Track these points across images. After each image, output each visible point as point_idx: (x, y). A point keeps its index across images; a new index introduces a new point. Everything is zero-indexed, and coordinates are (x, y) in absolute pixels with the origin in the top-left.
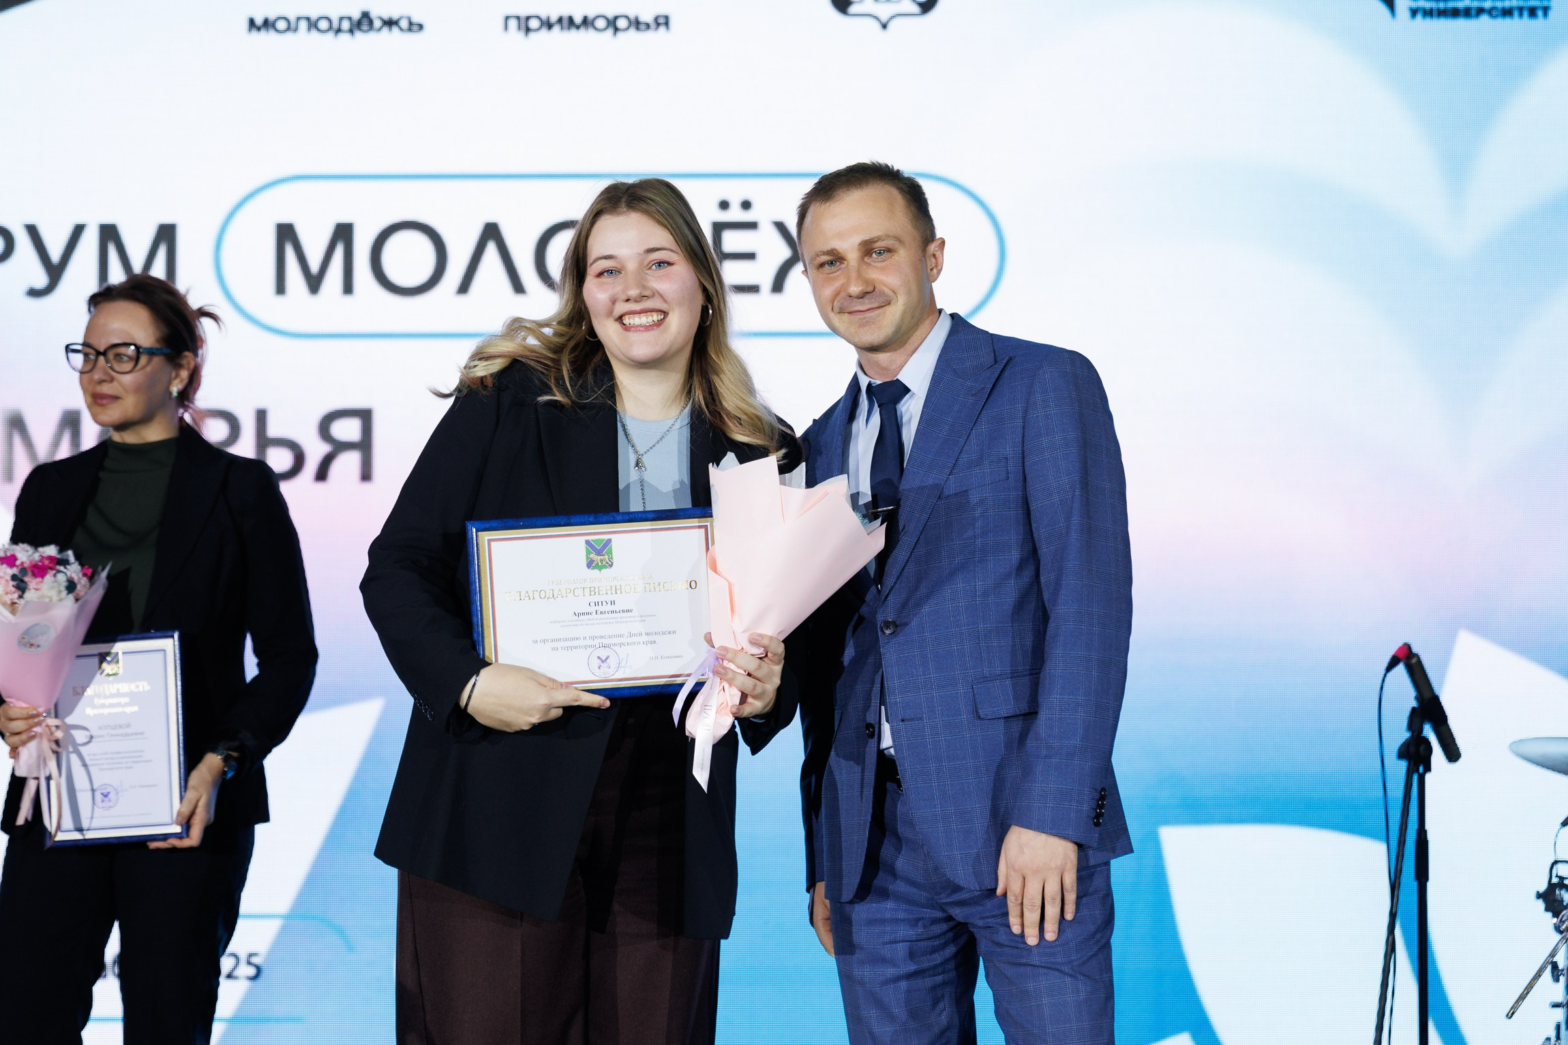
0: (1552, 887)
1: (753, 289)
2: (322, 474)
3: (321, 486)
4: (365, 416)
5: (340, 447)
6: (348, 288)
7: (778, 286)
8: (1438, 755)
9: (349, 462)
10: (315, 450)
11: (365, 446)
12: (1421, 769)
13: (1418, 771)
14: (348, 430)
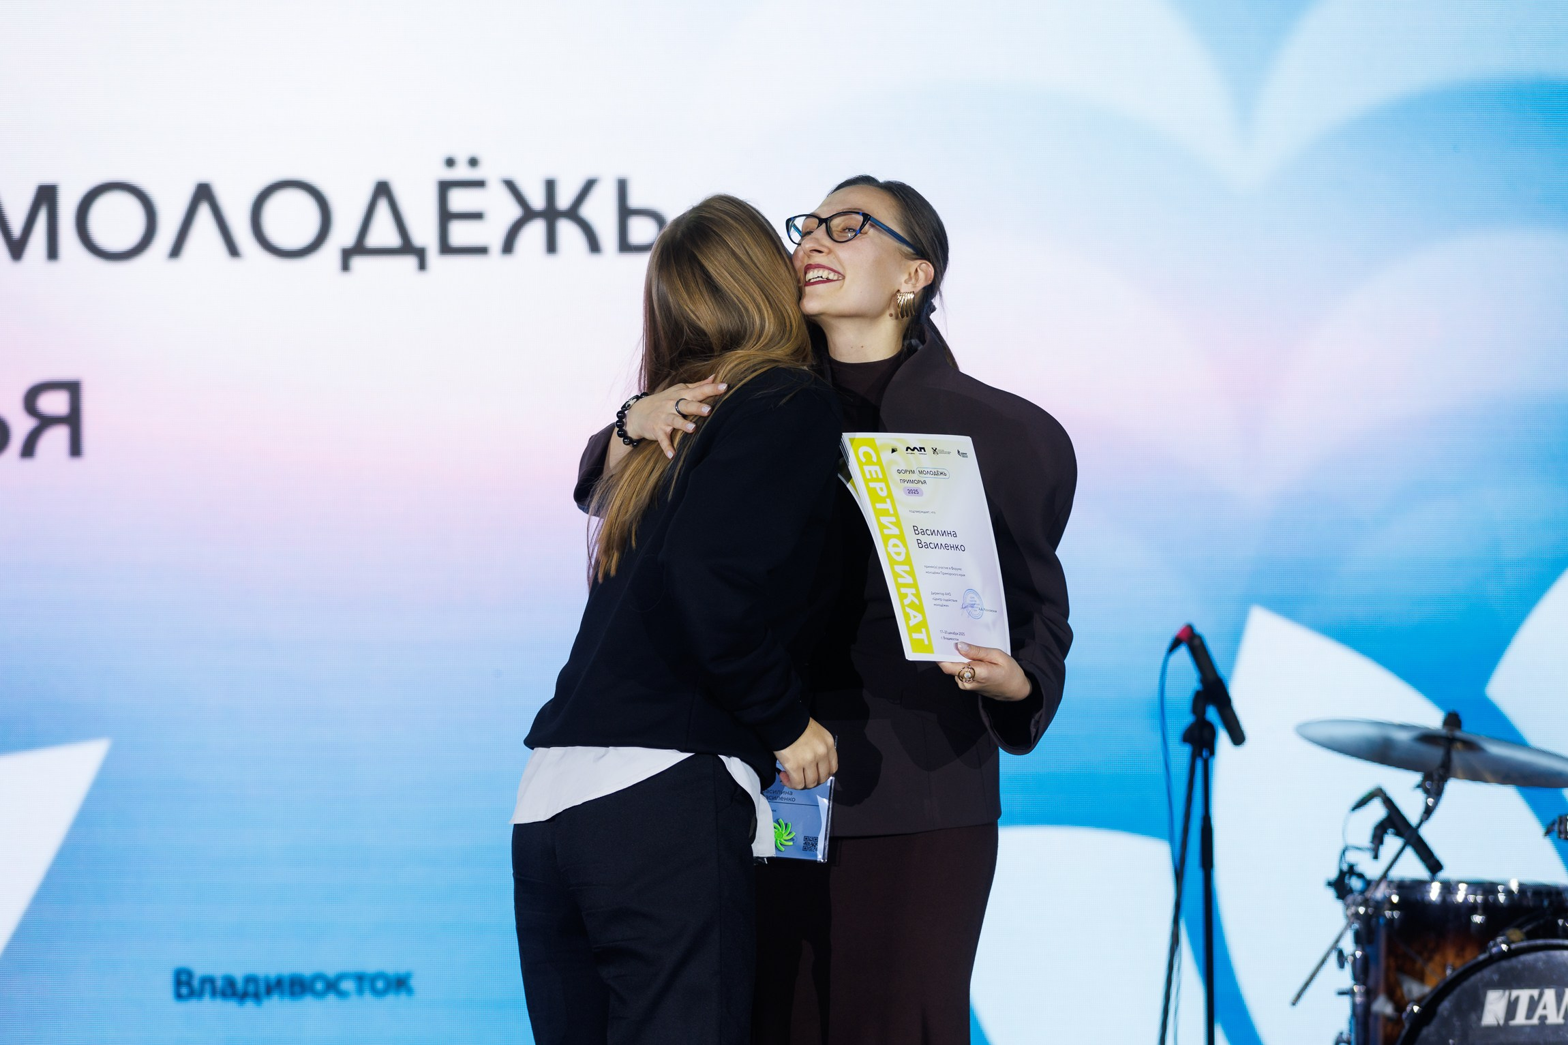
0: (1342, 874)
1: (482, 250)
2: (28, 450)
3: (28, 464)
4: (73, 388)
5: (46, 422)
6: (53, 252)
7: (508, 247)
8: (1223, 739)
9: (57, 437)
10: (21, 426)
11: (73, 420)
12: (1205, 753)
13: (1201, 755)
14: (54, 403)
